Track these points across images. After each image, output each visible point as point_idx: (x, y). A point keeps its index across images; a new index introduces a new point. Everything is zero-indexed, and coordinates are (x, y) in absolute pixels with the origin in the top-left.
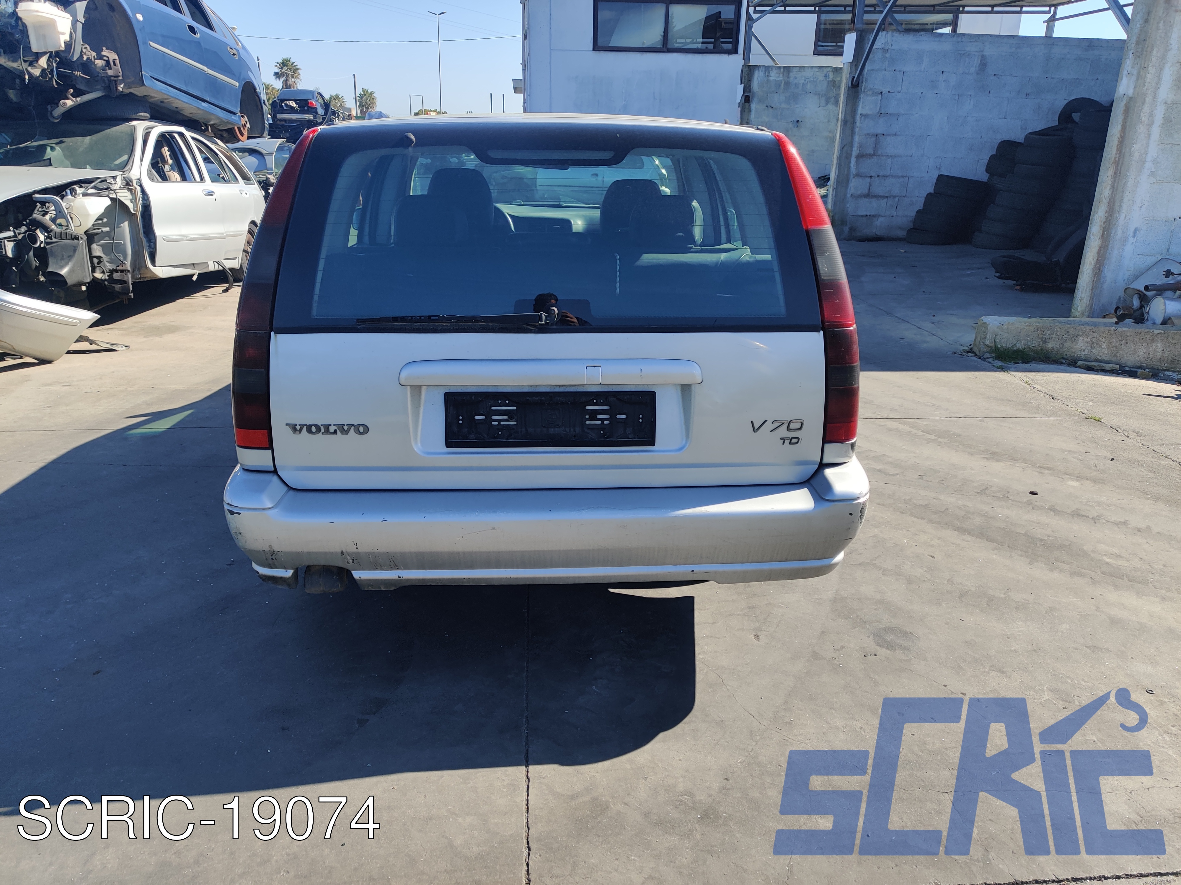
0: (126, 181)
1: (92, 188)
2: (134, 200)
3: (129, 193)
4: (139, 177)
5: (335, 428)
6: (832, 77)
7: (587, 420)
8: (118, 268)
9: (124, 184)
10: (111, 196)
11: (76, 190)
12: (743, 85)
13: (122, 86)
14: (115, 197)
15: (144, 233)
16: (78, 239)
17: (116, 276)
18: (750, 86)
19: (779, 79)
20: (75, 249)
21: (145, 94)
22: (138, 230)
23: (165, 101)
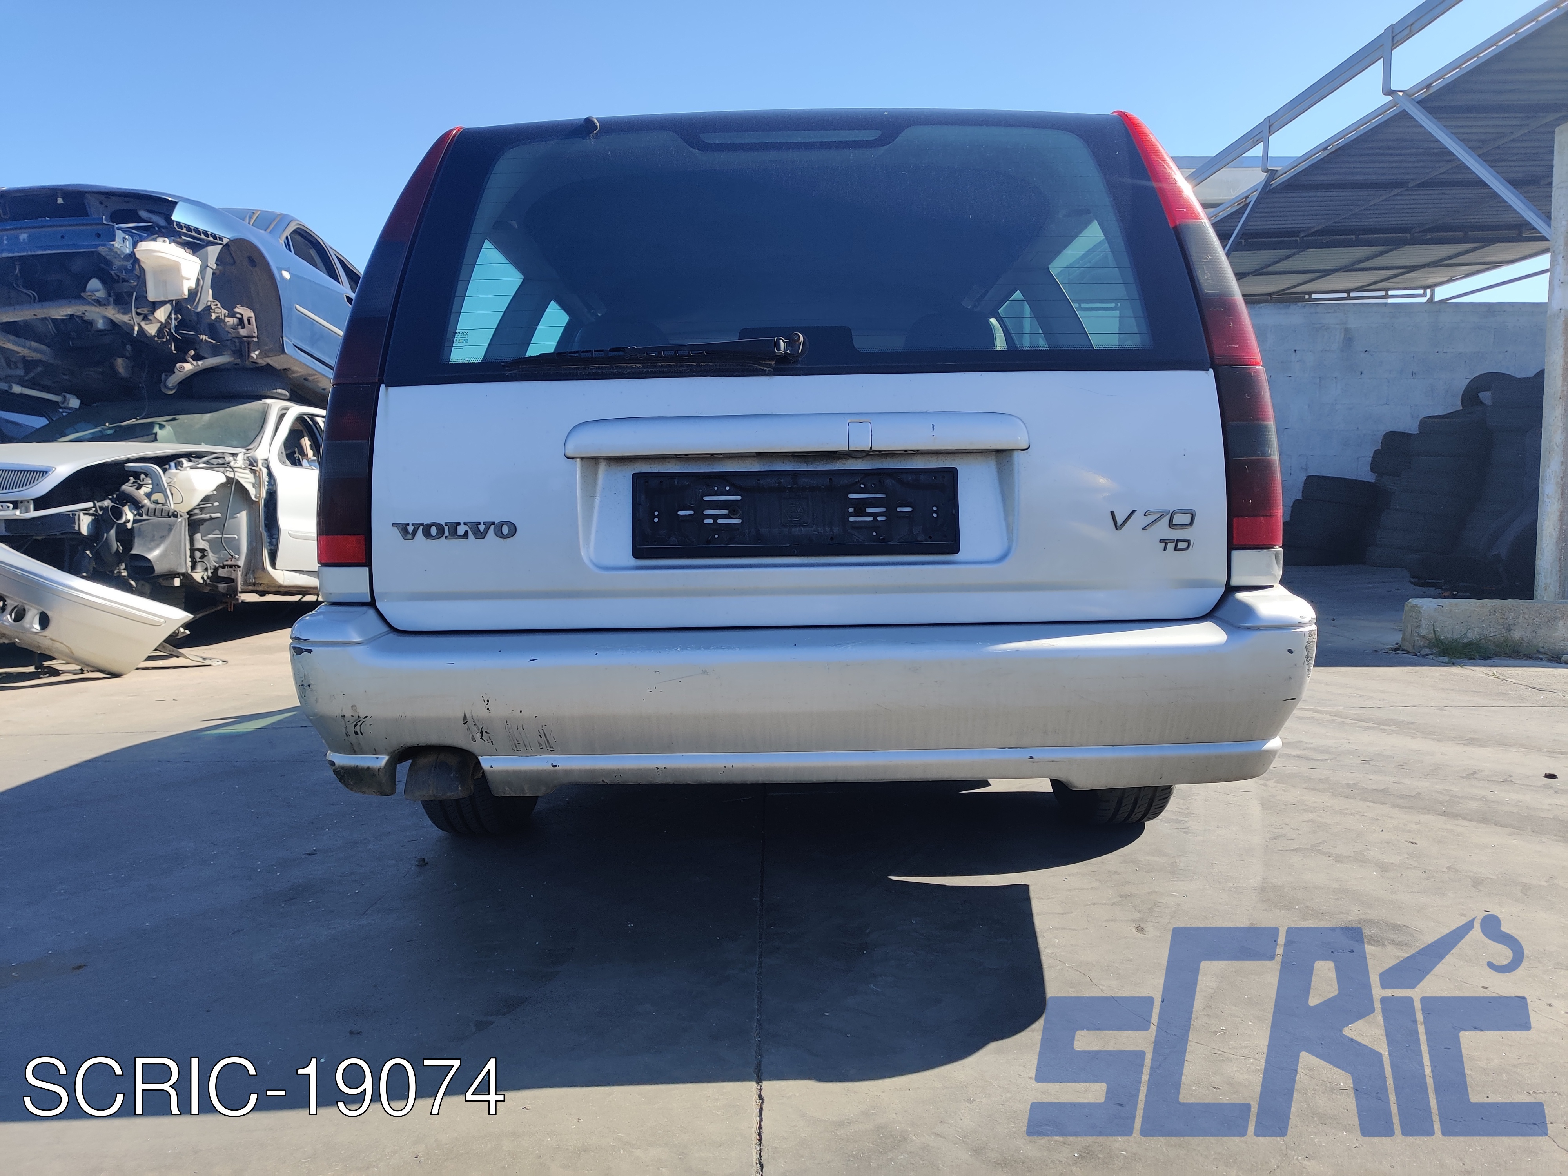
0: (249, 460)
1: (204, 463)
2: (257, 485)
3: (252, 475)
4: (266, 457)
5: (466, 528)
7: (851, 515)
8: (225, 563)
9: (247, 465)
10: (228, 474)
11: (183, 464)
13: (257, 353)
14: (233, 476)
15: (266, 525)
16: (175, 516)
17: (222, 573)
20: (170, 528)
21: (285, 367)
22: (257, 521)
23: (310, 378)
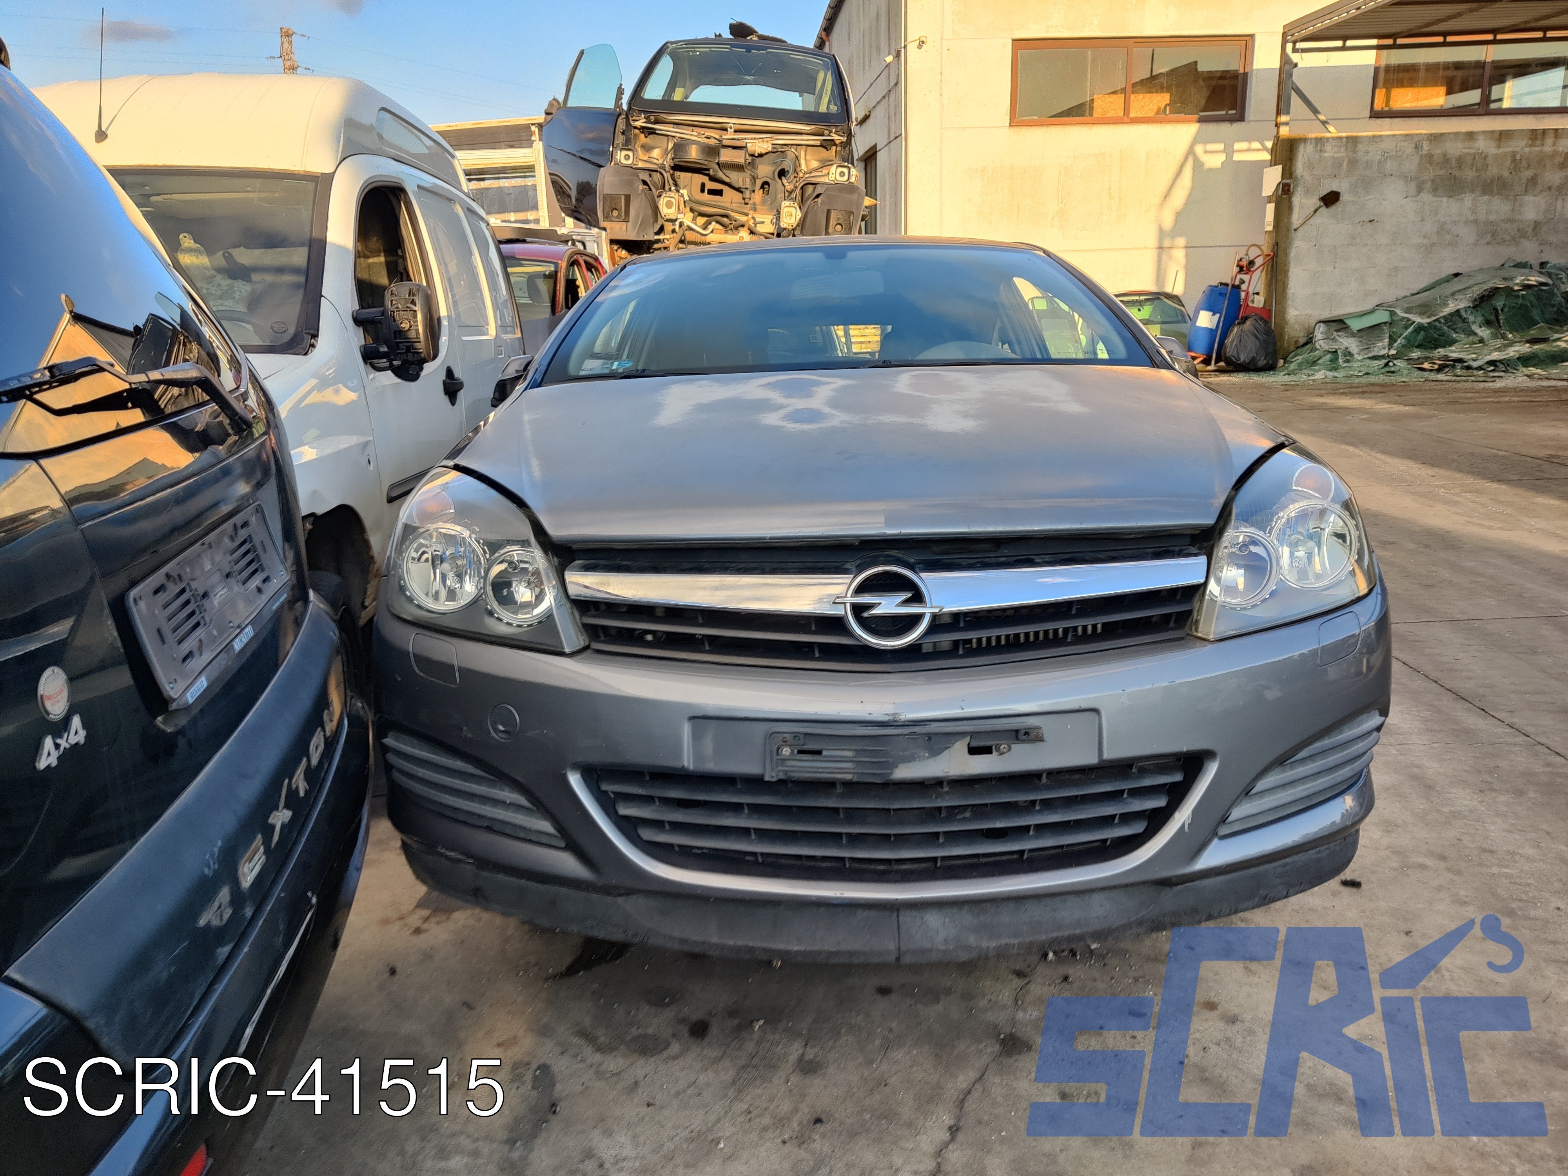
6: (1427, 148)
12: (1280, 167)
18: (1291, 167)
19: (1339, 155)
